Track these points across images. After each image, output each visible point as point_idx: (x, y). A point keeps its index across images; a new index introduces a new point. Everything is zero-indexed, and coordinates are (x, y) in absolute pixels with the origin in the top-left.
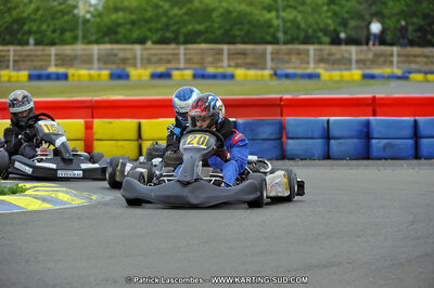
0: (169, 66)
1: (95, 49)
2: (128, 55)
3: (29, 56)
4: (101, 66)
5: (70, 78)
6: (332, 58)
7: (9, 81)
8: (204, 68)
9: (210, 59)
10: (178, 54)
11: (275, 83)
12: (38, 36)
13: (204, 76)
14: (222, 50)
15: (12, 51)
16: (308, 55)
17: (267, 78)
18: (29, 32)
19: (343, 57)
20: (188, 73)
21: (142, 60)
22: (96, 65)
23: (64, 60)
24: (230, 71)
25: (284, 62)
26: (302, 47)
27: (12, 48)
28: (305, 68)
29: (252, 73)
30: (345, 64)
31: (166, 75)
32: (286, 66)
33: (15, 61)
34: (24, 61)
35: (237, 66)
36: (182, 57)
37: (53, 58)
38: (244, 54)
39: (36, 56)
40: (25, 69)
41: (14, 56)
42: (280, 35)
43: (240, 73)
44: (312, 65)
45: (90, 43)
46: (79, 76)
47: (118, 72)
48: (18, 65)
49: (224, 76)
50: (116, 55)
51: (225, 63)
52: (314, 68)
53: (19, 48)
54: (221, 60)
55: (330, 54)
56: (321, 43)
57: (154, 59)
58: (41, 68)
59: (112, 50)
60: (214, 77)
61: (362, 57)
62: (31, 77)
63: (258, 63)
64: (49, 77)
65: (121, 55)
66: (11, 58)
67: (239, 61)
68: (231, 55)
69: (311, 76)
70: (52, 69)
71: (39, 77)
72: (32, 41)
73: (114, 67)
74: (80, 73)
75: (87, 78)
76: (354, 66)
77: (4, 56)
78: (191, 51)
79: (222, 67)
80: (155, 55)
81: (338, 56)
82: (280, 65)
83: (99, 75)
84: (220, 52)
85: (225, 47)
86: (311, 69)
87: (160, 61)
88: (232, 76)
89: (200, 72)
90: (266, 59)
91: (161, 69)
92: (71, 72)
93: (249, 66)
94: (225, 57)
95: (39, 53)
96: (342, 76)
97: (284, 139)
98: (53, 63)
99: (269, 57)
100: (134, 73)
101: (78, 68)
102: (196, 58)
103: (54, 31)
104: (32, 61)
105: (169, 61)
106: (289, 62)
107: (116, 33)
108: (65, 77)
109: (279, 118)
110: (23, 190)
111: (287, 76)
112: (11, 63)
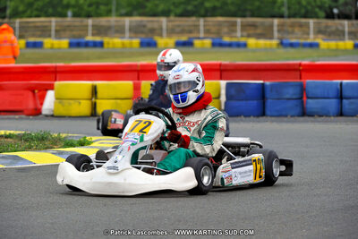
0: (192, 35)
1: (127, 21)
2: (156, 25)
3: (69, 26)
4: (132, 35)
5: (105, 46)
6: (328, 30)
7: (52, 48)
8: (221, 38)
9: (225, 30)
10: (199, 26)
11: (282, 51)
12: (76, 10)
13: (222, 45)
14: (236, 22)
15: (53, 22)
16: (309, 28)
17: (275, 46)
18: (68, 6)
19: (337, 30)
20: (208, 42)
21: (167, 30)
22: (127, 34)
23: (99, 30)
24: (243, 40)
25: (288, 33)
26: (303, 20)
27: (53, 19)
28: (306, 39)
29: (262, 42)
30: (339, 35)
31: (188, 44)
32: (290, 36)
33: (56, 31)
34: (64, 30)
35: (249, 36)
36: (202, 28)
37: (90, 29)
38: (254, 26)
39: (75, 26)
40: (65, 38)
41: (56, 26)
42: (285, 10)
43: (252, 42)
44: (312, 36)
45: (122, 15)
46: (114, 44)
47: (147, 40)
48: (59, 34)
49: (239, 45)
50: (144, 26)
51: (239, 34)
52: (314, 38)
53: (59, 19)
54: (235, 31)
55: (327, 27)
56: (317, 17)
57: (178, 29)
58: (80, 37)
59: (142, 21)
60: (230, 45)
61: (353, 29)
62: (71, 45)
63: (267, 34)
64: (87, 45)
65: (149, 26)
66: (53, 28)
67: (251, 32)
68: (244, 27)
69: (312, 45)
70: (90, 38)
71: (78, 45)
72: (70, 13)
73: (143, 36)
74: (115, 42)
75: (120, 46)
76: (347, 36)
77: (46, 27)
78: (210, 23)
79: (235, 37)
80: (179, 26)
81: (333, 29)
82: (285, 36)
83: (131, 43)
84: (234, 24)
85: (239, 20)
86: (311, 39)
87: (183, 32)
88: (245, 45)
89: (218, 41)
90: (273, 31)
91: (184, 38)
92: (106, 40)
93: (259, 36)
94: (239, 28)
95: (77, 24)
96: (337, 45)
97: (304, 99)
98: (90, 32)
99: (275, 28)
100: (161, 41)
101: (112, 37)
102: (214, 29)
103: (90, 5)
104: (72, 31)
105: (190, 32)
106: (293, 32)
107: (144, 7)
108: (101, 44)
109: (299, 81)
110: (89, 143)
111: (292, 45)
112: (53, 33)
